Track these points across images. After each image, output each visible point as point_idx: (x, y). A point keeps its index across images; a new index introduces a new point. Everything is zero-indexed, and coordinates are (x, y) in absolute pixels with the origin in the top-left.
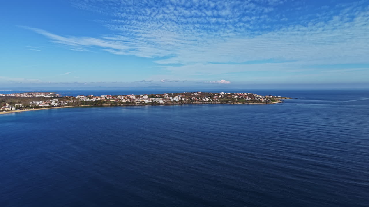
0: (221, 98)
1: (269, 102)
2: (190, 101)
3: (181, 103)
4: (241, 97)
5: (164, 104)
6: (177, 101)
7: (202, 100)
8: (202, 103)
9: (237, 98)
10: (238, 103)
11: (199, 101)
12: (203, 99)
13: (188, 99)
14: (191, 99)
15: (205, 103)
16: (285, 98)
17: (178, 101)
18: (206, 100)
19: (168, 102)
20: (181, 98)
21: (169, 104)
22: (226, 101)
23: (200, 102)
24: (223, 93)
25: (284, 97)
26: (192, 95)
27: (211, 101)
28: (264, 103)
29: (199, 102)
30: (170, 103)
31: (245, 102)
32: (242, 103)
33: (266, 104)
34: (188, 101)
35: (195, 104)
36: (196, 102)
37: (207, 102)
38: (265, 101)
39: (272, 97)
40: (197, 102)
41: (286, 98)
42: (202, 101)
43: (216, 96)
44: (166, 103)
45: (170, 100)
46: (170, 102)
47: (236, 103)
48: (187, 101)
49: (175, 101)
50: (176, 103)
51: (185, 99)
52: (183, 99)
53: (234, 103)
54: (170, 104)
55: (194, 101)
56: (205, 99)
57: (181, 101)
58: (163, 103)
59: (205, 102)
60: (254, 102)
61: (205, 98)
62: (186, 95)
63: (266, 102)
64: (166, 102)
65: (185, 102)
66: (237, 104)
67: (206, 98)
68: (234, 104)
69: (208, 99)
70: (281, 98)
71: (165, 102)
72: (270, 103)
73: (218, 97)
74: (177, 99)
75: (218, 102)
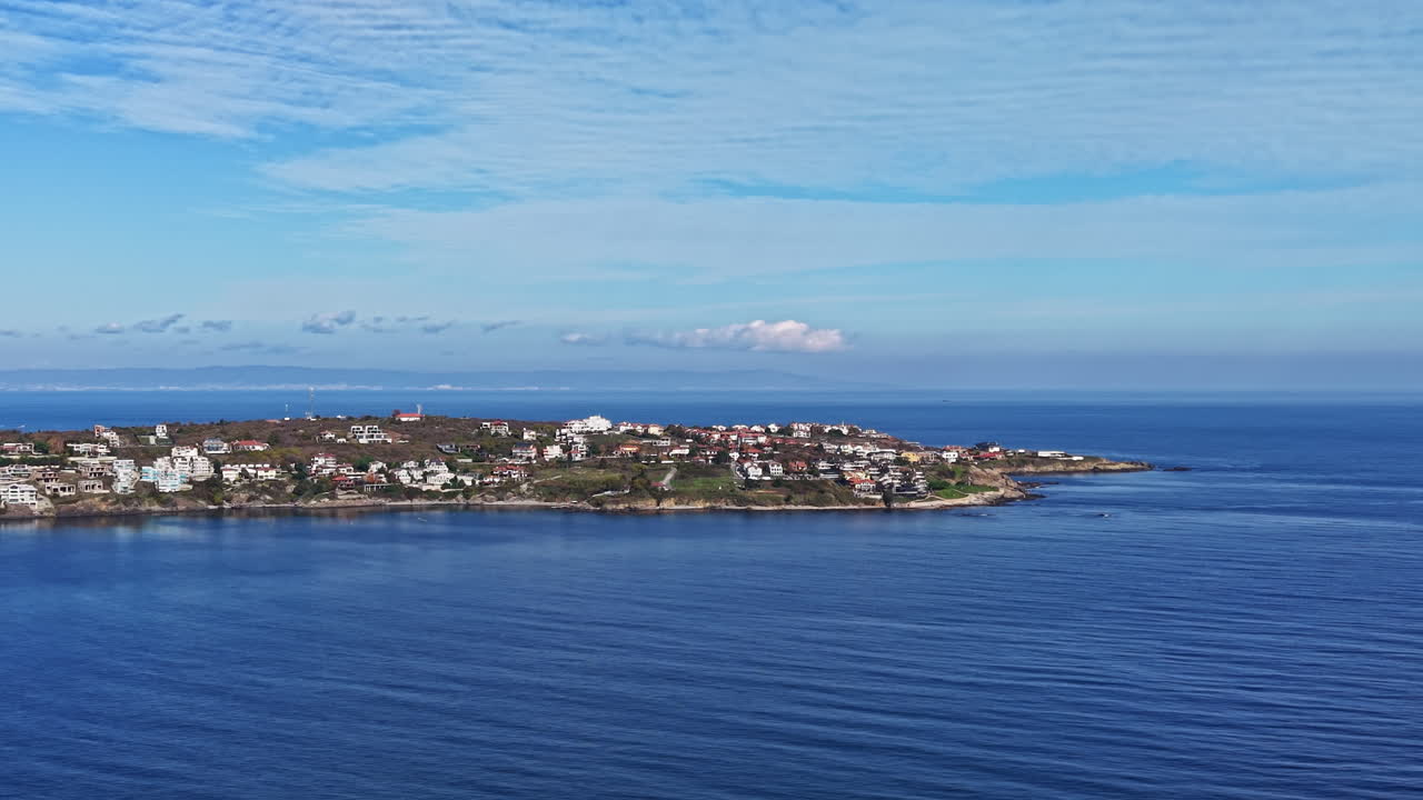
0: (558, 463)
1: (913, 498)
2: (290, 489)
3: (202, 503)
4: (717, 460)
5: (41, 518)
6: (167, 486)
7: (390, 477)
8: (388, 503)
9: (678, 466)
10: (668, 504)
11: (367, 488)
12: (403, 476)
13: (272, 474)
14: (301, 474)
15: (416, 502)
16: (1091, 465)
17: (182, 493)
18: (430, 479)
19: (80, 496)
20: (217, 465)
21: (89, 518)
22: (581, 491)
23: (372, 495)
24: (599, 424)
25: (1087, 459)
26: (329, 435)
27: (467, 492)
28: (867, 501)
29: (369, 501)
30: (103, 507)
31: (730, 495)
32: (700, 505)
33: (888, 511)
34: (274, 487)
35: (333, 512)
36: (333, 497)
37: (431, 495)
38: (879, 488)
39: (959, 461)
40: (343, 498)
41: (1104, 464)
42: (394, 489)
43: (528, 444)
44: (64, 507)
45: (109, 481)
46: (105, 498)
47: (651, 505)
48: (265, 490)
49: (152, 491)
50: (156, 507)
51: (244, 474)
52: (231, 474)
53: (640, 505)
54: (101, 515)
55: (329, 485)
56: (418, 475)
57: (212, 487)
58: (40, 506)
59: (412, 493)
60: (788, 501)
61: (422, 466)
62: (274, 441)
63: (887, 500)
64: (67, 500)
65: (243, 496)
66: (659, 513)
67: (433, 467)
68: (633, 511)
69: (451, 469)
70: (1060, 467)
71: (54, 497)
72: (913, 504)
73: (541, 454)
74: (175, 472)
75: (521, 495)
